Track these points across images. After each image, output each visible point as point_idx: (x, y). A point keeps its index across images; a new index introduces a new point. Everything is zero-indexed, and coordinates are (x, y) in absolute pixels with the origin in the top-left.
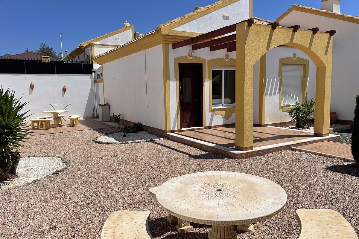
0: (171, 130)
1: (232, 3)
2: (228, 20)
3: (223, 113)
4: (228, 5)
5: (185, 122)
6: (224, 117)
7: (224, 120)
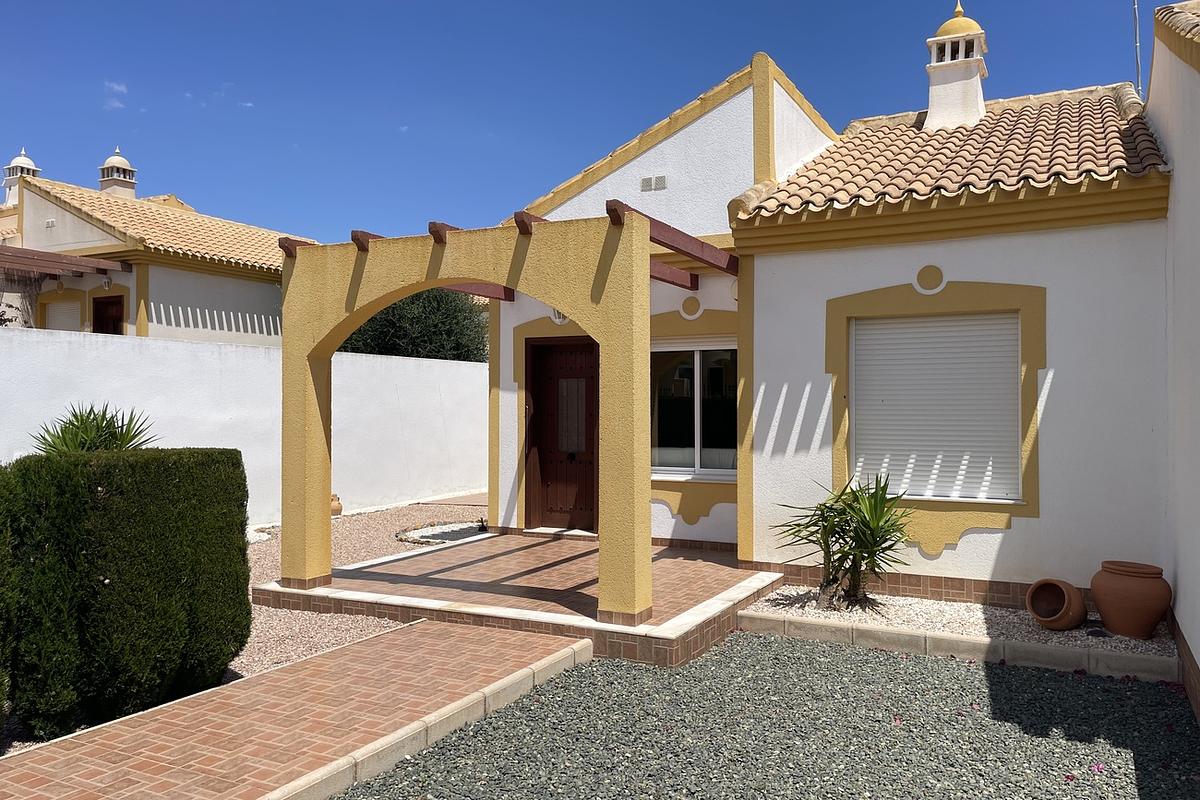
0: (500, 526)
1: (675, 133)
2: (664, 188)
3: (675, 498)
4: (660, 142)
5: (561, 511)
6: (675, 512)
7: (676, 524)
